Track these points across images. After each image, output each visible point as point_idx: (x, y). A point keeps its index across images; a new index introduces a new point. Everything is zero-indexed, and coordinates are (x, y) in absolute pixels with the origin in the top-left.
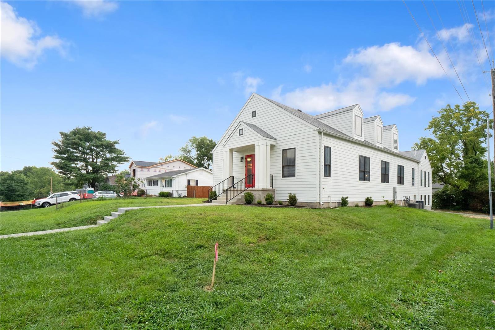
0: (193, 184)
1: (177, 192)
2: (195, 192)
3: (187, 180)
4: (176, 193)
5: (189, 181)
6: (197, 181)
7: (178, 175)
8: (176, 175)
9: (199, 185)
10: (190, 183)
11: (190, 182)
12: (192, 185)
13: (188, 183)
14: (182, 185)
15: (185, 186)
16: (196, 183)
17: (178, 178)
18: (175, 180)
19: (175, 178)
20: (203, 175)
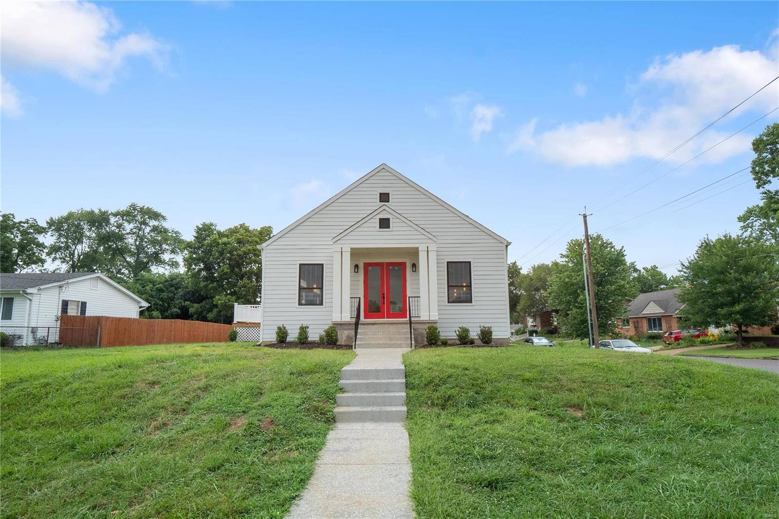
0: (73, 311)
1: (34, 331)
2: (99, 331)
3: (61, 300)
4: (31, 335)
5: (65, 304)
6: (84, 304)
7: (42, 287)
8: (38, 288)
10: (67, 309)
11: (67, 306)
12: (72, 315)
13: (63, 308)
14: (46, 314)
15: (54, 317)
16: (81, 310)
17: (39, 296)
18: (30, 300)
19: (31, 294)
20: (99, 291)
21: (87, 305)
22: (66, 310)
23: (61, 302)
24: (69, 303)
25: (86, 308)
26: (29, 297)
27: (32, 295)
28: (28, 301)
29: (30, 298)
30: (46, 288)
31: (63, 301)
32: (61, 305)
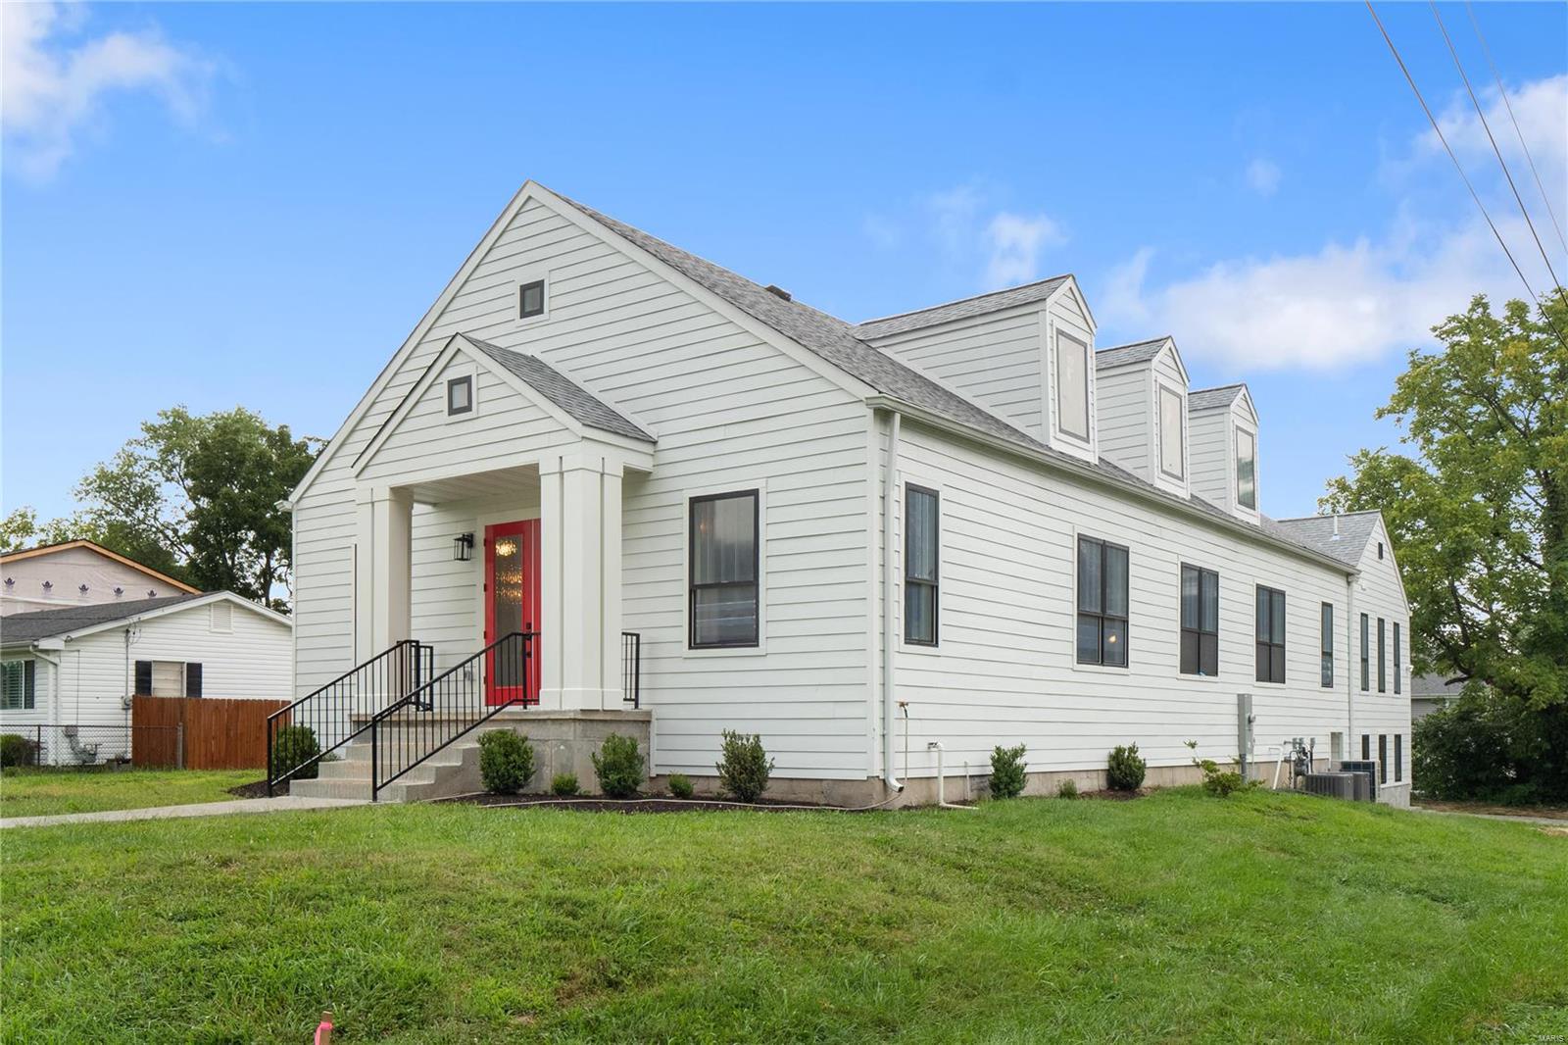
0: (168, 686)
1: (70, 733)
2: (180, 734)
3: (132, 662)
4: (65, 744)
5: (144, 671)
6: (194, 672)
7: (74, 635)
8: (64, 637)
9: (206, 694)
10: (149, 682)
11: (149, 674)
12: (166, 696)
13: (138, 681)
14: (98, 694)
15: (120, 700)
16: (188, 683)
17: (76, 654)
18: (56, 665)
19: (55, 651)
20: (235, 634)
21: (203, 670)
22: (147, 685)
23: (132, 667)
24: (153, 665)
25: (200, 677)
26: (51, 658)
27: (58, 653)
28: (51, 667)
29: (56, 660)
30: (84, 636)
31: (138, 663)
32: (134, 673)
